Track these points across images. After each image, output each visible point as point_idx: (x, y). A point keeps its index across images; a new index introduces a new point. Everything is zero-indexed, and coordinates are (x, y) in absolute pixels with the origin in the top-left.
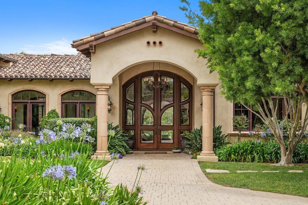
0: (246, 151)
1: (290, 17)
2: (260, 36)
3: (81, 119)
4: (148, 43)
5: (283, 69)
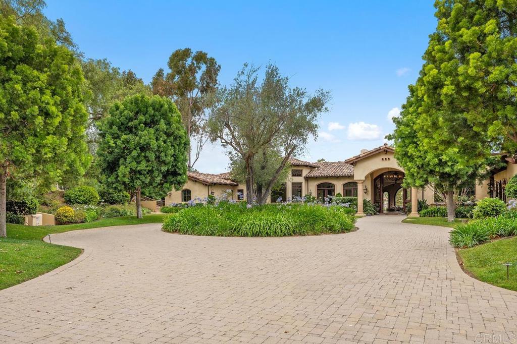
3: (354, 197)
4: (383, 159)
5: (419, 176)
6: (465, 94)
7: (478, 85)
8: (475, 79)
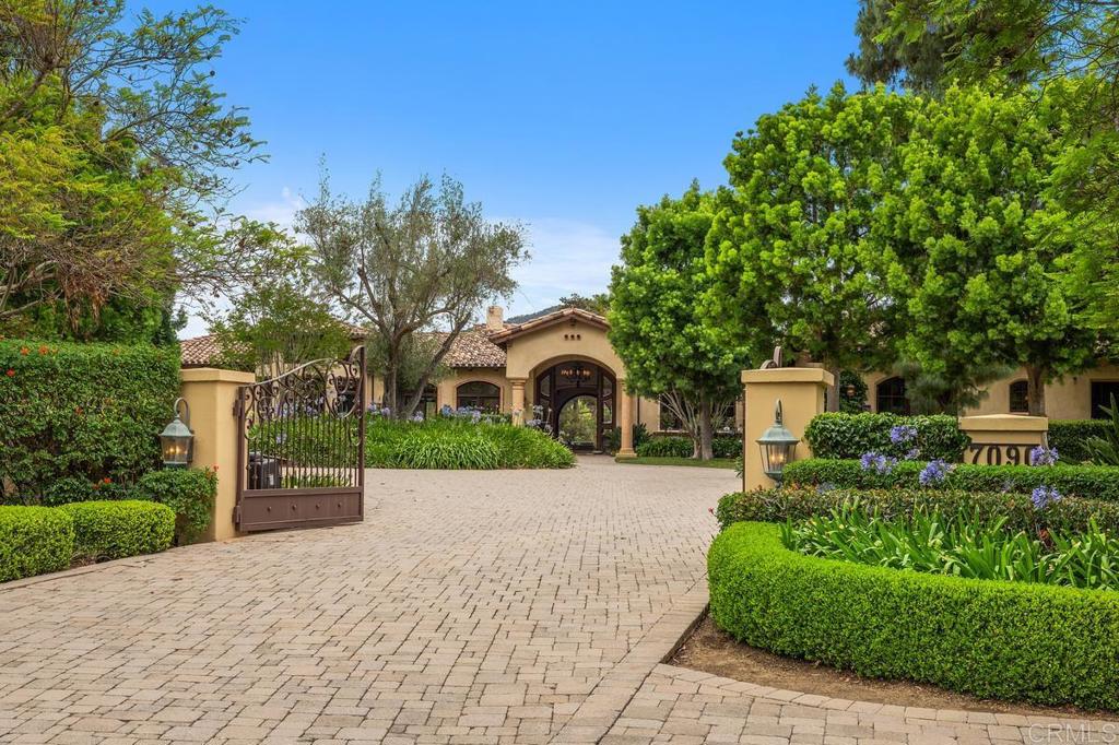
0: (665, 447)
1: (662, 341)
2: (643, 352)
4: (566, 336)
5: (659, 375)
6: (768, 283)
7: (782, 276)
8: (781, 269)
